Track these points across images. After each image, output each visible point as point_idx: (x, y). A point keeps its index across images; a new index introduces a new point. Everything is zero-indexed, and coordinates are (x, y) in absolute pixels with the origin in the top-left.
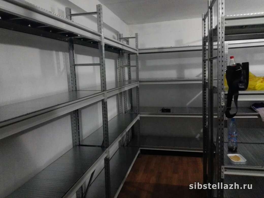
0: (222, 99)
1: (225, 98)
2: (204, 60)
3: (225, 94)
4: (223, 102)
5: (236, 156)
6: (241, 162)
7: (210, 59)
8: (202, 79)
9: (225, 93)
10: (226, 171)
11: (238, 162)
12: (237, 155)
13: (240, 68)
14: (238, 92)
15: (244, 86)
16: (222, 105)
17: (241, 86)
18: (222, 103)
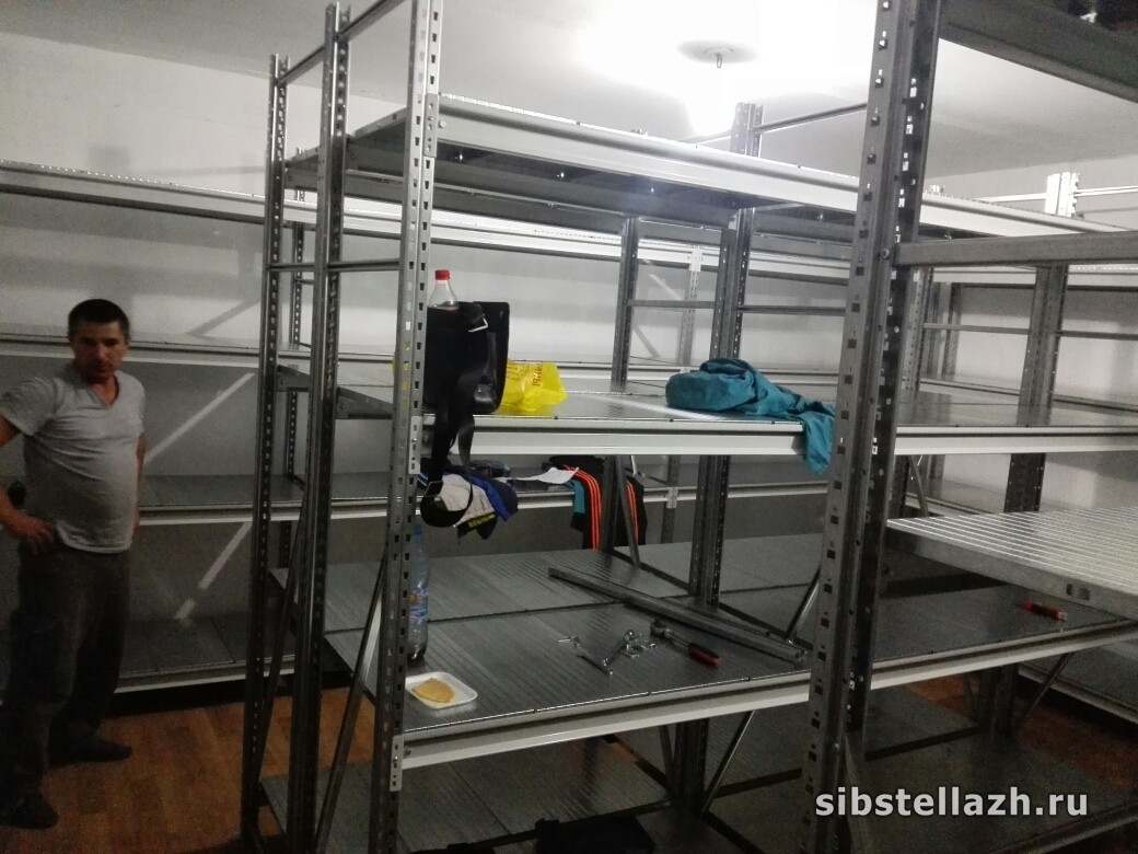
0: (411, 445)
1: (424, 443)
2: (272, 267)
3: (425, 427)
4: (414, 462)
5: (431, 681)
6: (458, 706)
7: (330, 267)
8: (257, 352)
9: (424, 420)
10: (407, 754)
11: (448, 708)
12: (436, 675)
13: (484, 324)
14: (472, 420)
15: (492, 396)
16: (411, 472)
17: (482, 394)
18: (411, 462)
